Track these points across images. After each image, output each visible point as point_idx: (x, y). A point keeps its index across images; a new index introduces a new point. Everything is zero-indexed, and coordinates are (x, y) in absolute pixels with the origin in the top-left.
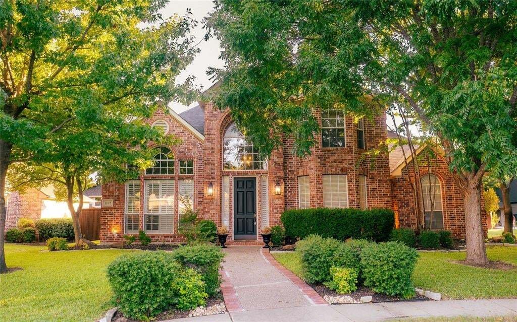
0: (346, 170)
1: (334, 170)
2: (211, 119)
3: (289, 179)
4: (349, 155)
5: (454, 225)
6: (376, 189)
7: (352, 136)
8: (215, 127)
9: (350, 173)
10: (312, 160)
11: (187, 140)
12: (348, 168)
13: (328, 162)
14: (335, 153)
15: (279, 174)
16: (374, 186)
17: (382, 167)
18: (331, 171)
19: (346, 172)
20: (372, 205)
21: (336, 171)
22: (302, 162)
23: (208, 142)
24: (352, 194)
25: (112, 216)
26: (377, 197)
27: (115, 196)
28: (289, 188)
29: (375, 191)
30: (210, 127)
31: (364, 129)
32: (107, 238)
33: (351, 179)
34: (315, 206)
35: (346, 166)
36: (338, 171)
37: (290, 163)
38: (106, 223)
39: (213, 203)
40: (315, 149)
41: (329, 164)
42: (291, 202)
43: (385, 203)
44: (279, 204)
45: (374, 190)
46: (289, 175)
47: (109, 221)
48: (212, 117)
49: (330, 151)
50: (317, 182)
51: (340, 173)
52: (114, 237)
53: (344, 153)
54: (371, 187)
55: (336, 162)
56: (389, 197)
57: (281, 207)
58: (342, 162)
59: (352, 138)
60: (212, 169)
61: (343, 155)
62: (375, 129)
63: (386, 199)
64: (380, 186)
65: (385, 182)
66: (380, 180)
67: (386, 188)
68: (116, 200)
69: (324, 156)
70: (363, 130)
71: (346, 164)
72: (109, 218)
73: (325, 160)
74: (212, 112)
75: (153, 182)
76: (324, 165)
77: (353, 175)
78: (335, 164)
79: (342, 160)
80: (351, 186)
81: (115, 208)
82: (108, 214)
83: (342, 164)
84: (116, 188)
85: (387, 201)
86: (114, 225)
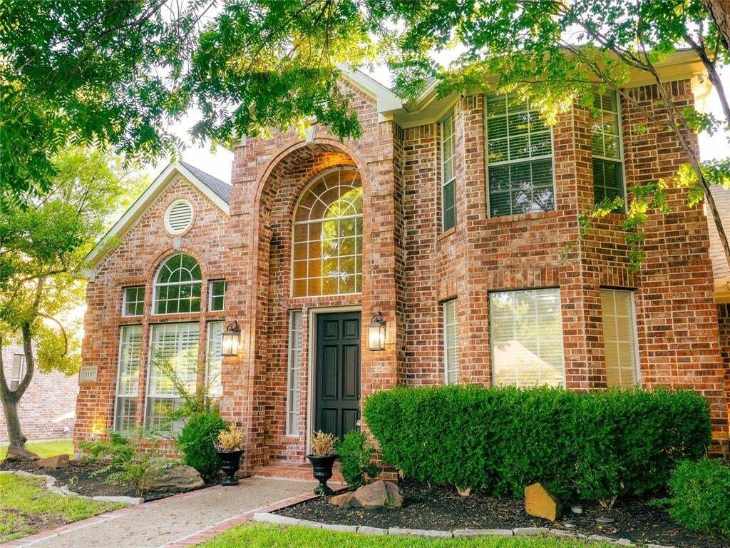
0: (556, 274)
1: (519, 276)
2: (245, 179)
3: (418, 310)
4: (563, 232)
6: (669, 328)
7: (571, 176)
8: (251, 197)
9: (567, 282)
11: (224, 237)
12: (563, 269)
13: (504, 256)
14: (524, 230)
15: (384, 298)
16: (660, 319)
17: (684, 263)
18: (513, 279)
19: (556, 279)
20: (656, 377)
21: (525, 277)
22: (446, 263)
24: (575, 345)
25: (95, 401)
26: (672, 353)
27: (101, 360)
28: (419, 332)
29: (664, 334)
31: (626, 156)
33: (572, 300)
35: (554, 263)
36: (530, 278)
37: (422, 268)
39: (239, 372)
40: (469, 224)
41: (505, 261)
42: (424, 371)
43: (697, 373)
44: (384, 375)
45: (659, 331)
46: (419, 299)
47: (88, 409)
48: (244, 175)
49: (509, 223)
50: (473, 312)
51: (538, 283)
53: (550, 227)
54: (650, 323)
55: (524, 255)
56: (710, 352)
57: (388, 382)
58: (543, 253)
59: (572, 182)
61: (547, 232)
62: (660, 152)
63: (703, 359)
64: (679, 321)
65: (697, 307)
66: (679, 302)
67: (704, 326)
68: (102, 368)
69: (491, 239)
70: (622, 160)
71: (555, 258)
72: (89, 403)
73: (495, 251)
76: (492, 265)
77: (578, 287)
78: (524, 259)
79: (544, 246)
80: (572, 319)
81: (100, 384)
82: (87, 396)
83: (543, 259)
84: (103, 343)
85: (704, 366)
86: (97, 418)
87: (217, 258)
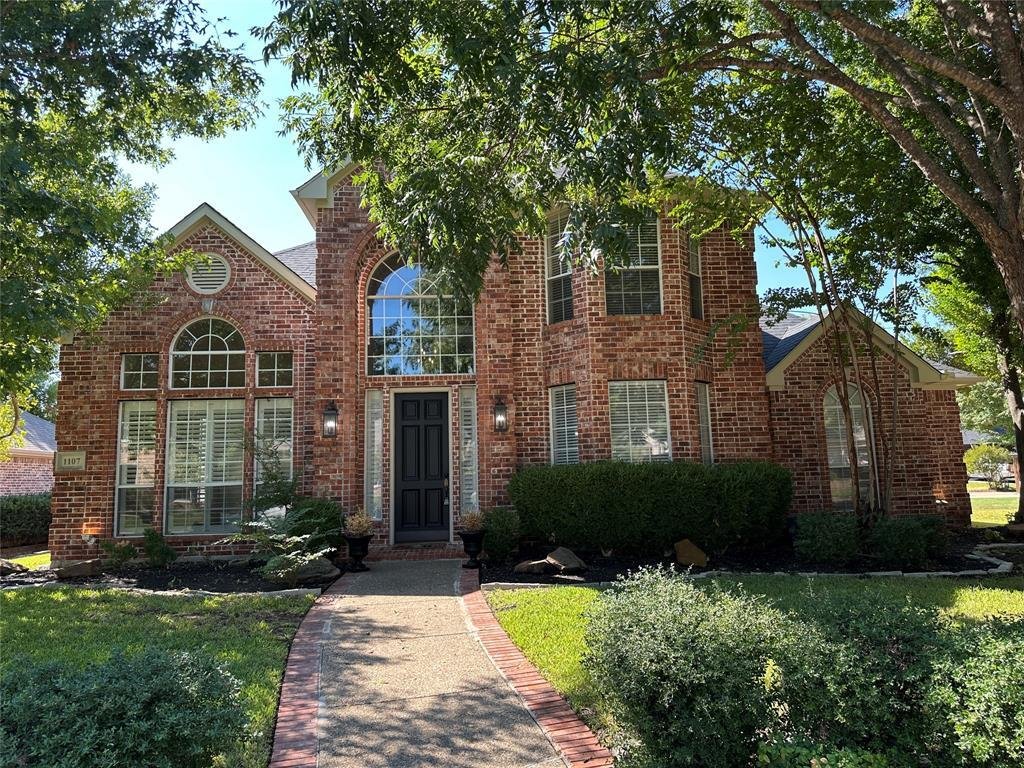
0: (666, 368)
1: (635, 368)
3: (525, 394)
4: (671, 334)
5: (901, 499)
6: (734, 415)
7: (678, 287)
9: (675, 375)
10: (583, 347)
11: (276, 303)
12: (671, 364)
13: (622, 350)
14: (639, 329)
15: (501, 382)
16: (728, 408)
17: (746, 364)
18: (630, 371)
19: (666, 373)
20: (725, 453)
21: (641, 371)
22: (558, 352)
23: (325, 303)
24: (681, 428)
25: (83, 494)
26: (736, 435)
27: (91, 443)
28: (526, 414)
29: (730, 419)
30: (330, 267)
31: (703, 272)
32: (68, 548)
33: (678, 391)
34: (592, 457)
35: (663, 359)
36: (644, 370)
37: (528, 354)
38: (66, 510)
40: (591, 319)
41: (622, 356)
42: (532, 450)
43: (754, 450)
44: (504, 455)
45: (727, 417)
46: (526, 384)
47: (73, 505)
48: (335, 241)
49: (627, 323)
50: (596, 398)
51: (651, 375)
52: (86, 547)
53: (661, 328)
54: (720, 411)
55: (640, 350)
56: (763, 434)
57: (508, 460)
58: (654, 350)
59: (678, 292)
60: (335, 370)
61: (658, 332)
62: (729, 273)
63: (758, 439)
64: (742, 409)
65: (754, 399)
66: (742, 394)
67: (760, 414)
68: (93, 453)
69: (611, 335)
70: (700, 275)
71: (664, 355)
72: (73, 498)
73: (615, 345)
74: (335, 230)
75: (190, 407)
76: (612, 357)
77: (682, 380)
78: (638, 354)
79: (655, 344)
80: (678, 407)
81: (91, 474)
82: (71, 489)
83: (655, 355)
84: (93, 422)
85: (759, 444)
86: (87, 515)
87: (267, 327)
